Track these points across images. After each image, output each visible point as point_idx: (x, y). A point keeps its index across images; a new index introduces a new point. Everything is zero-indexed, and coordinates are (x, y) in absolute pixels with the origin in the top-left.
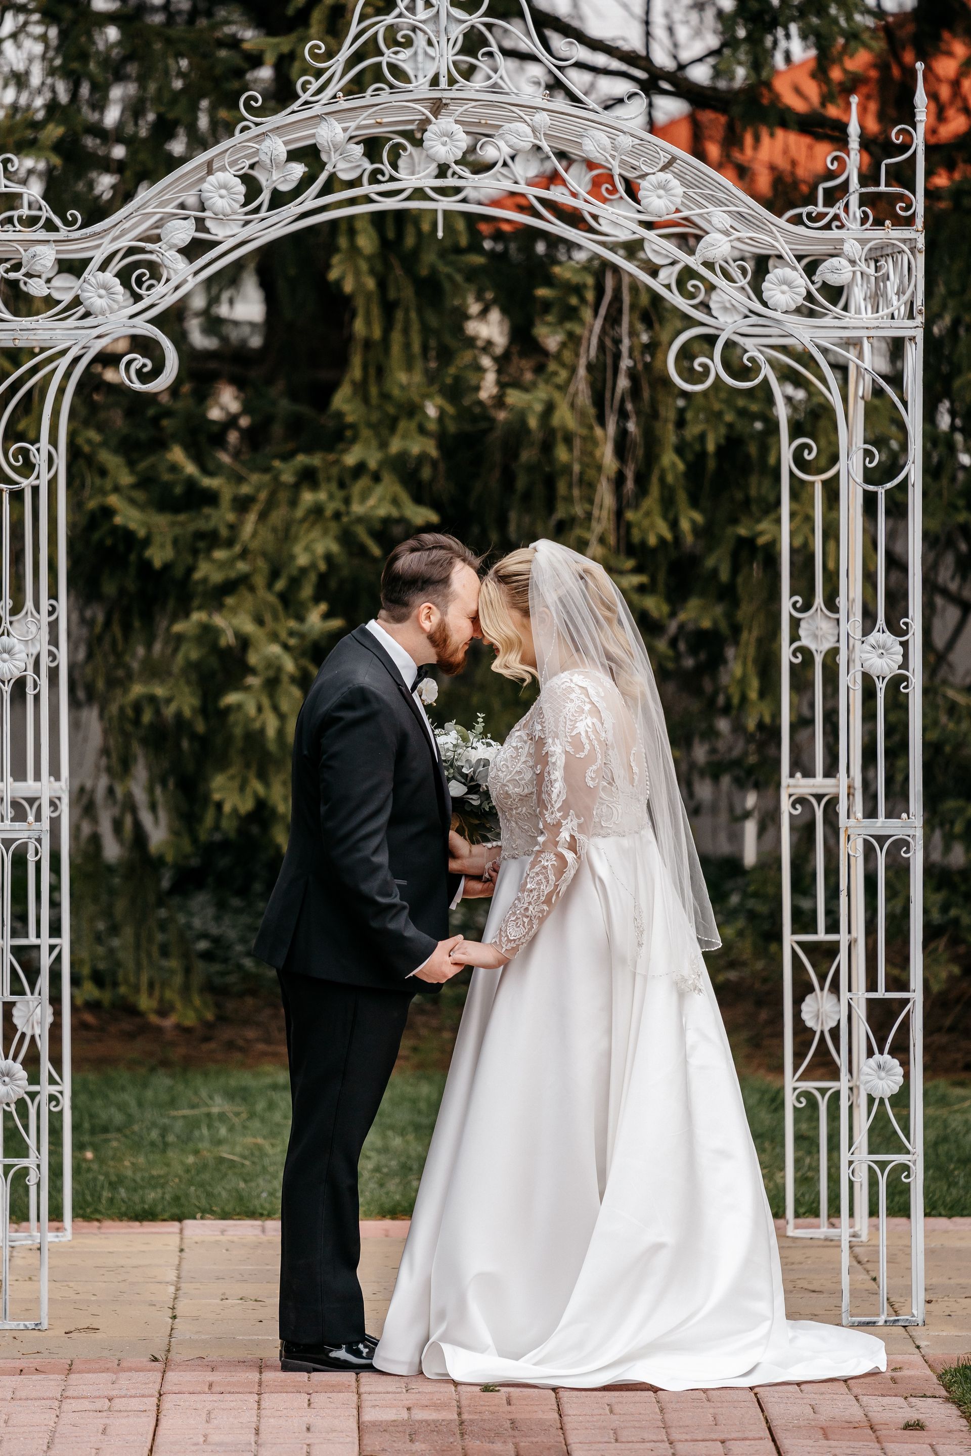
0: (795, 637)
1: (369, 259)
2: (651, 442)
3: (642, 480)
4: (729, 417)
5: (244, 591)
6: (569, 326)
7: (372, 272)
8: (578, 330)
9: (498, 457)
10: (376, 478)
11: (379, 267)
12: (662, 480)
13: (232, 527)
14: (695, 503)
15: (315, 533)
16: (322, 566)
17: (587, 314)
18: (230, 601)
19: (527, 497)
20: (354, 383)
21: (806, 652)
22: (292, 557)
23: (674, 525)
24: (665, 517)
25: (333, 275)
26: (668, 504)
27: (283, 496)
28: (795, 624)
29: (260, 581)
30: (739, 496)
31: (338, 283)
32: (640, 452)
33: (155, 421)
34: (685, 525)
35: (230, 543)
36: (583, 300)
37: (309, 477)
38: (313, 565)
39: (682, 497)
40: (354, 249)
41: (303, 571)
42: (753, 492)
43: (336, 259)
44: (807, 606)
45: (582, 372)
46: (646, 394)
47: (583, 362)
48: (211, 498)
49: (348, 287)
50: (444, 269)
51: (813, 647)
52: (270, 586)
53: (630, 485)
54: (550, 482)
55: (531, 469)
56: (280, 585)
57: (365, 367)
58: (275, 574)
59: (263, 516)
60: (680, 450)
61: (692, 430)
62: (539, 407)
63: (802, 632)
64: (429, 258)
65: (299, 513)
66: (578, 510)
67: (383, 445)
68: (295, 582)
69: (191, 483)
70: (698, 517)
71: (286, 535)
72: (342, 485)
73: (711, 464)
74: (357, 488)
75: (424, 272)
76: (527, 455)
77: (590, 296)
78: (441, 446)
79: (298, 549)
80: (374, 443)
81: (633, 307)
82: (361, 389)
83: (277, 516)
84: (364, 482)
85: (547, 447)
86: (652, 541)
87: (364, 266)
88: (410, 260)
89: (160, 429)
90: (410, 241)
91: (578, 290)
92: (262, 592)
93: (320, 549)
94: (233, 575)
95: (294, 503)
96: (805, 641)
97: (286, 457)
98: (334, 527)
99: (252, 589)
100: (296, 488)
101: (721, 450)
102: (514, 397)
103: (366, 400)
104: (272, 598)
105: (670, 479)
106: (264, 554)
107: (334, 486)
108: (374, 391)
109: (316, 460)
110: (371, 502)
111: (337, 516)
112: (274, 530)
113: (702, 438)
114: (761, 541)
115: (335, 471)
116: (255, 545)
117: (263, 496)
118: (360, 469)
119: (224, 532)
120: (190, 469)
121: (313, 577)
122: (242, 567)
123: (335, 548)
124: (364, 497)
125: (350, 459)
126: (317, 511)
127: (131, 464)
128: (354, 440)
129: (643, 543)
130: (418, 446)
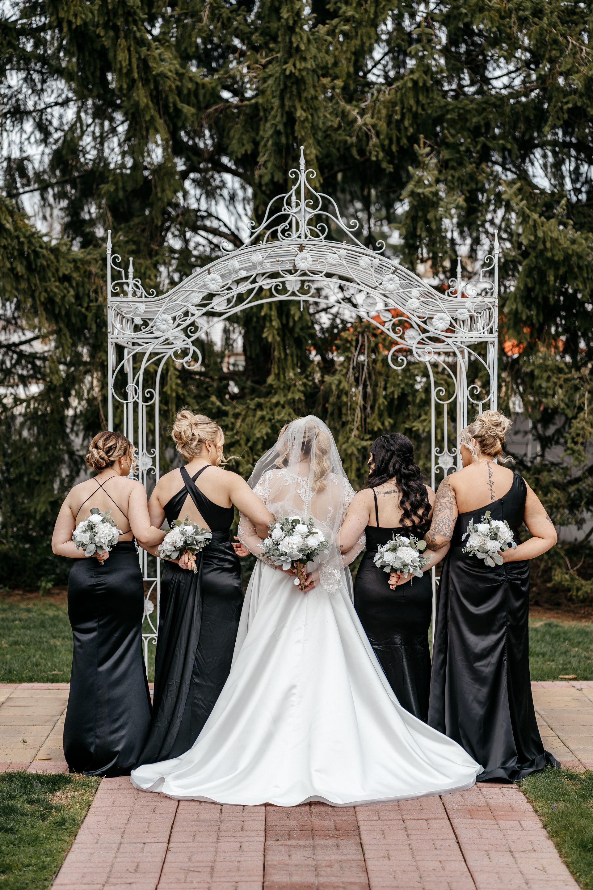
0: (437, 463)
1: (278, 330)
2: (375, 395)
3: (372, 408)
4: (402, 386)
5: (237, 446)
6: (346, 354)
7: (278, 334)
8: (350, 355)
9: (321, 401)
10: (283, 407)
11: (281, 333)
12: (379, 408)
13: (233, 424)
14: (390, 416)
15: (262, 426)
16: (265, 438)
17: (353, 349)
18: (232, 449)
19: (332, 414)
20: (275, 374)
21: (440, 469)
22: (254, 434)
23: (383, 424)
24: (380, 420)
25: (264, 335)
26: (381, 415)
27: (250, 413)
28: (437, 458)
29: (243, 442)
30: (406, 414)
31: (266, 338)
32: (372, 398)
33: (206, 389)
34: (387, 424)
35: (232, 429)
36: (351, 345)
37: (260, 406)
38: (262, 437)
39: (386, 414)
40: (272, 326)
41: (258, 439)
42: (411, 413)
43: (265, 330)
44: (441, 452)
45: (351, 370)
46: (373, 378)
47: (351, 366)
48: (226, 414)
49: (270, 339)
50: (301, 334)
51: (443, 467)
52: (246, 444)
53: (369, 409)
54: (340, 410)
55: (333, 404)
56: (250, 444)
57: (279, 368)
58: (248, 440)
59: (243, 420)
60: (385, 397)
61: (390, 390)
62: (336, 382)
63: (439, 461)
64: (297, 330)
65: (256, 419)
66: (350, 418)
67: (285, 396)
68: (255, 443)
69: (219, 408)
70: (392, 421)
71: (252, 427)
72: (271, 409)
73: (396, 402)
74: (276, 410)
75: (296, 336)
76: (332, 399)
77: (354, 343)
78: (305, 395)
79: (256, 431)
80: (282, 395)
81: (369, 347)
82: (278, 376)
83: (249, 420)
84: (279, 408)
85: (339, 397)
86: (376, 429)
87: (275, 332)
88: (292, 331)
89: (208, 391)
90: (291, 324)
91: (350, 342)
92: (243, 446)
93: (264, 432)
94: (233, 440)
95: (254, 416)
96: (441, 465)
97: (252, 399)
98: (269, 424)
99: (240, 445)
100: (255, 410)
101: (399, 397)
102: (327, 378)
103: (279, 380)
104: (247, 449)
105: (382, 408)
106: (244, 433)
107: (268, 410)
108: (282, 376)
109: (262, 400)
110: (282, 415)
111: (270, 420)
112: (247, 425)
113: (393, 393)
114: (414, 429)
115: (268, 404)
116: (241, 430)
117: (243, 413)
118: (277, 404)
119: (230, 426)
120: (218, 403)
121: (262, 441)
122: (237, 437)
123: (269, 431)
124: (279, 414)
125: (274, 400)
126: (263, 418)
127: (198, 403)
128: (276, 393)
129: (373, 430)
130: (298, 396)
